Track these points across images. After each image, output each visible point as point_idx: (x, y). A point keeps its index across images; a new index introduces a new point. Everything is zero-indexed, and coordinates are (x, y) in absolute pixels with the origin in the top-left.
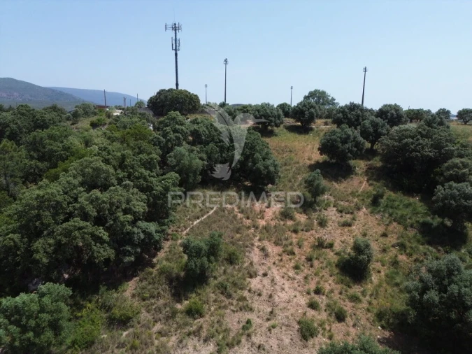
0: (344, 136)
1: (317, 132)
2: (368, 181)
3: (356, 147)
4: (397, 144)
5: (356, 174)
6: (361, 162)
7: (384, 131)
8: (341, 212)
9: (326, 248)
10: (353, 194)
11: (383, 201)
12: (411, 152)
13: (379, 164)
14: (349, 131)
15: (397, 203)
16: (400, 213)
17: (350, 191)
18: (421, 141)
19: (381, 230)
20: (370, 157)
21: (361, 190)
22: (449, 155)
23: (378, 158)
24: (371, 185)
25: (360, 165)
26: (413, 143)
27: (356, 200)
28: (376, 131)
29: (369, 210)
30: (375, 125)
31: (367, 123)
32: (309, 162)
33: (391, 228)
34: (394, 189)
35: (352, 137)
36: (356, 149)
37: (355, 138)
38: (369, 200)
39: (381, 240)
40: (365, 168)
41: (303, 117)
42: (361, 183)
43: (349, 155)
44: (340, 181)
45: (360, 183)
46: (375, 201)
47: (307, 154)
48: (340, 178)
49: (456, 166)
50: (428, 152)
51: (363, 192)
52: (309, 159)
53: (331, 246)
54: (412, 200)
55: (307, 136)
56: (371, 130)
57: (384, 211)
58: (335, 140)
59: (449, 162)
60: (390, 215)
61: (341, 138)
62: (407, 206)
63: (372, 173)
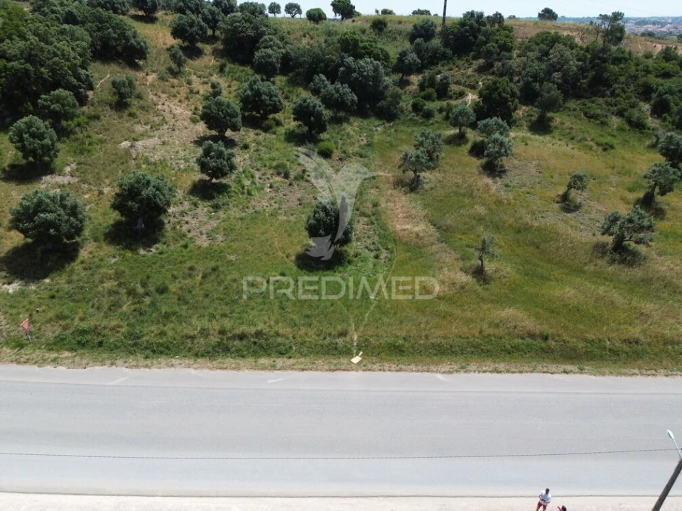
0: (190, 21)
1: (162, 21)
2: (215, 58)
3: (200, 30)
4: (229, 27)
5: (206, 54)
6: (207, 46)
7: (220, 18)
8: (200, 77)
9: (195, 93)
10: (206, 67)
11: (227, 69)
12: (239, 33)
13: (221, 47)
14: (194, 17)
15: (235, 70)
16: (237, 75)
17: (203, 65)
18: (245, 25)
19: (227, 85)
20: (214, 41)
21: (211, 64)
22: (263, 34)
23: (219, 43)
24: (217, 61)
25: (208, 48)
26: (240, 27)
27: (208, 71)
28: (214, 18)
29: (219, 75)
30: (212, 13)
31: (206, 11)
32: (165, 47)
33: (233, 83)
34: (233, 62)
35: (196, 22)
36: (201, 32)
37: (199, 22)
38: (218, 70)
39: (227, 89)
40: (211, 50)
41: (146, 5)
42: (210, 60)
43: (197, 36)
44: (195, 59)
45: (208, 60)
46: (221, 69)
47: (161, 40)
48: (194, 56)
49: (266, 40)
50: (251, 33)
51: (213, 65)
52: (164, 44)
54: (245, 68)
55: (155, 26)
56: (210, 17)
57: (228, 75)
58: (184, 25)
59: (263, 39)
60: (232, 77)
62: (243, 71)
63: (217, 54)
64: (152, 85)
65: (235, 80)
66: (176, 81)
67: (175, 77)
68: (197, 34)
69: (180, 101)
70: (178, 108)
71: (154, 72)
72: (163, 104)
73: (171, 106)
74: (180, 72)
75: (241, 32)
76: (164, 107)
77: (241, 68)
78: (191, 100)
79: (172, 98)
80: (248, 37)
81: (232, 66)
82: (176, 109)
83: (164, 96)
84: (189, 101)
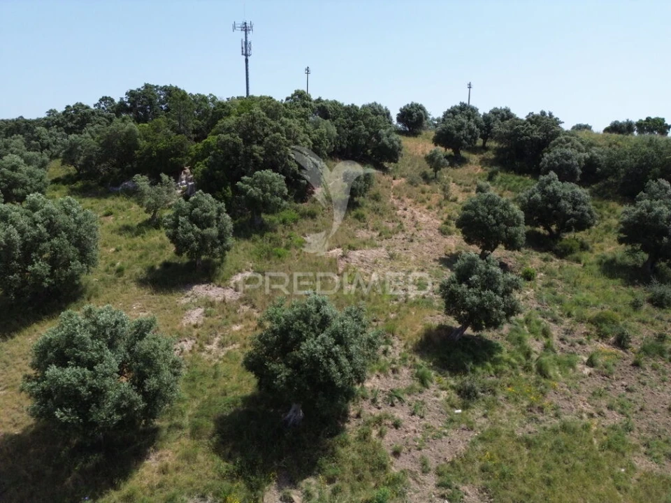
0: (459, 124)
2: (482, 167)
5: (471, 164)
6: (475, 156)
9: (451, 201)
10: (469, 175)
11: (498, 178)
12: (521, 136)
13: (492, 157)
15: (509, 180)
16: (512, 185)
17: (466, 174)
18: (530, 127)
20: (483, 151)
21: (476, 173)
23: (490, 152)
24: (486, 170)
26: (523, 129)
32: (423, 154)
34: (507, 171)
35: (466, 126)
36: (469, 137)
37: (469, 126)
38: (485, 178)
40: (479, 160)
42: (476, 169)
43: (464, 141)
44: (457, 168)
45: (473, 169)
46: (491, 178)
48: (456, 165)
49: (560, 142)
50: (537, 135)
51: (479, 174)
52: (422, 152)
53: (455, 200)
54: (523, 178)
55: (417, 139)
57: (499, 184)
58: (450, 128)
60: (505, 186)
61: (455, 126)
62: (519, 181)
63: (486, 163)
64: (397, 188)
65: (509, 190)
66: (428, 187)
67: (428, 183)
68: (466, 139)
69: (429, 208)
70: (424, 216)
71: (403, 176)
72: (405, 209)
73: (415, 212)
74: (435, 178)
75: (525, 134)
76: (405, 212)
77: (518, 177)
78: (445, 208)
79: (418, 204)
80: (533, 140)
81: (505, 175)
82: (421, 216)
83: (408, 201)
84: (441, 208)
